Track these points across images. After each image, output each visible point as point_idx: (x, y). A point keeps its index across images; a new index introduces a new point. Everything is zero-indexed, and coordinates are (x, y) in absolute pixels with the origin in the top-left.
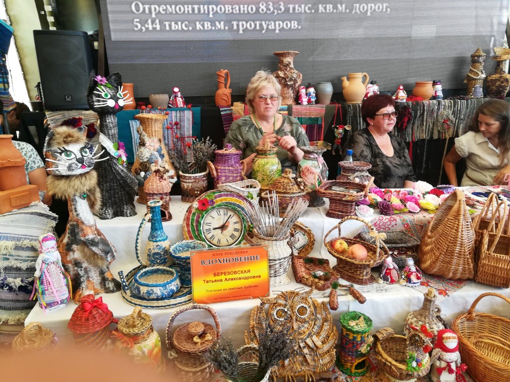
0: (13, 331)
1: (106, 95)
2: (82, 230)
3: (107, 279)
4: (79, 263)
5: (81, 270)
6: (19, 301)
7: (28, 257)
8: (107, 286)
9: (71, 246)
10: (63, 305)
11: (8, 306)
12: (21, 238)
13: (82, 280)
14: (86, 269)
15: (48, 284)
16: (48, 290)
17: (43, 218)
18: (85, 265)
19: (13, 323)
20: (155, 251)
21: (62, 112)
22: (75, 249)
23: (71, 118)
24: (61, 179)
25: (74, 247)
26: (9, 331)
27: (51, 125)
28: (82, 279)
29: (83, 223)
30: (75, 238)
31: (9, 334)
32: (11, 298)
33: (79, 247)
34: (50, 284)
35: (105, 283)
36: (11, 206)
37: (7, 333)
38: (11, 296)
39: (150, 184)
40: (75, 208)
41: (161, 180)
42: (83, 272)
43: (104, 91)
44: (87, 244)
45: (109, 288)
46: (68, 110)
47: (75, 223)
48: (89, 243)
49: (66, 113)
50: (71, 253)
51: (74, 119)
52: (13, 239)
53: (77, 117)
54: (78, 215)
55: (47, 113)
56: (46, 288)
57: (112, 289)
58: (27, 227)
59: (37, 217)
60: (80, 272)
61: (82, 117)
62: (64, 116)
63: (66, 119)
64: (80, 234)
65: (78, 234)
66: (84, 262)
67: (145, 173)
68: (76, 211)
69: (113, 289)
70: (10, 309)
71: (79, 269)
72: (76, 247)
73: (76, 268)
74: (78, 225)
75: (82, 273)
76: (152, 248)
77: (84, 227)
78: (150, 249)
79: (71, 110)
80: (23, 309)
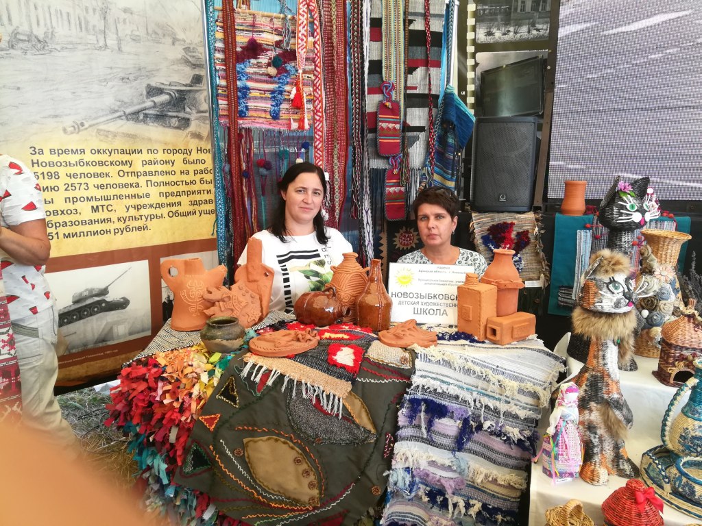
0: (498, 493)
1: (632, 207)
2: (608, 385)
3: (622, 458)
4: (595, 427)
5: (595, 438)
6: (510, 456)
7: (527, 404)
8: (621, 467)
9: (588, 403)
10: (569, 479)
11: (499, 460)
12: (526, 379)
13: (595, 452)
14: (600, 437)
15: (564, 448)
16: (562, 455)
17: (551, 359)
18: (600, 432)
19: (503, 483)
20: (697, 433)
21: (491, 215)
22: (593, 408)
23: (501, 222)
24: (600, 317)
25: (593, 405)
26: (494, 491)
27: (476, 229)
28: (595, 450)
29: (609, 376)
30: (597, 394)
31: (493, 495)
32: (503, 451)
33: (599, 406)
34: (566, 448)
35: (618, 462)
36: (512, 337)
37: (492, 492)
38: (503, 448)
39: (679, 332)
40: (604, 355)
41: (696, 329)
42: (597, 440)
43: (630, 202)
44: (609, 404)
45: (623, 470)
46: (498, 212)
47: (599, 374)
48: (613, 404)
49: (496, 215)
50: (587, 412)
51: (505, 224)
52: (516, 378)
53: (509, 222)
54: (605, 364)
55: (473, 215)
56: (561, 453)
57: (628, 473)
58: (532, 367)
59: (545, 356)
60: (593, 440)
61: (515, 222)
62: (493, 219)
63: (495, 223)
64: (604, 390)
65: (601, 389)
66: (600, 428)
67: (650, 312)
68: (604, 359)
69: (630, 474)
70: (499, 464)
71: (592, 436)
72: (595, 405)
73: (588, 433)
74: (602, 378)
75: (595, 441)
76: (690, 428)
77: (610, 382)
78: (687, 429)
79: (503, 212)
80: (512, 468)
